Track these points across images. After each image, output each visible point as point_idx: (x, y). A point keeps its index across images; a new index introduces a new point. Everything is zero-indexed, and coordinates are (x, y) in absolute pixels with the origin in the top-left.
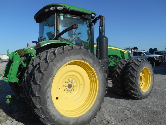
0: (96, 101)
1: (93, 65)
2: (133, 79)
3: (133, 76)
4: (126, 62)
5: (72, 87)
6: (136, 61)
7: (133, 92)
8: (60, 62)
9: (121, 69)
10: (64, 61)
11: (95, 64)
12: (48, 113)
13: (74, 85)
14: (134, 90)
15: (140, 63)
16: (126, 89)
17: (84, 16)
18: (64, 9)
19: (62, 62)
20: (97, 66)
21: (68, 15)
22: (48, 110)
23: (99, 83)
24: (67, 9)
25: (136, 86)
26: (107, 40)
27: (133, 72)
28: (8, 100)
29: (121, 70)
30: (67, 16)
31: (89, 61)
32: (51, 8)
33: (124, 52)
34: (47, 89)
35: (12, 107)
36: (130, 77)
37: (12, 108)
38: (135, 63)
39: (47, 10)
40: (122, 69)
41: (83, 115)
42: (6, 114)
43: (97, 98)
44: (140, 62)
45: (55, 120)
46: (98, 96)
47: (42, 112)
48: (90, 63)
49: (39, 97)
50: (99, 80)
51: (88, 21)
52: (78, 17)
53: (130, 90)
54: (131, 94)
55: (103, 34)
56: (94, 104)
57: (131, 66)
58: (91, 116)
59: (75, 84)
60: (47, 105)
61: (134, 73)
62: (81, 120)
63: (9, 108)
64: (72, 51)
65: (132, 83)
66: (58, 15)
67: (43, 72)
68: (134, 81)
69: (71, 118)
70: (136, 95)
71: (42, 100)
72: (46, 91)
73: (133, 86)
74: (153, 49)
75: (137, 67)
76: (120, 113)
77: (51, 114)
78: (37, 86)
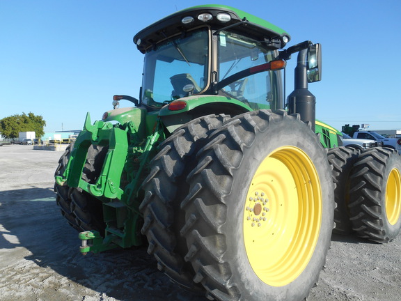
0: (317, 247)
1: (315, 159)
2: (374, 195)
3: (374, 189)
4: (348, 154)
5: (262, 211)
6: (375, 152)
7: (372, 225)
8: (262, 150)
9: (339, 171)
10: (269, 148)
11: (319, 156)
12: (239, 276)
13: (265, 206)
14: (374, 219)
15: (386, 157)
16: (351, 219)
17: (266, 40)
18: (233, 21)
19: (265, 150)
20: (321, 163)
21: (235, 35)
22: (239, 269)
23: (323, 203)
24: (239, 21)
25: (380, 212)
26: (313, 99)
27: (372, 177)
28: (85, 243)
29: (338, 174)
30: (233, 38)
31: (309, 148)
32: (201, 17)
33: (330, 132)
34: (238, 215)
35: (74, 262)
36: (366, 190)
37: (75, 264)
38: (375, 158)
39: (187, 20)
40: (341, 170)
41: (296, 280)
42: (69, 278)
43: (319, 239)
44: (387, 155)
45: (251, 294)
46: (320, 234)
47: (226, 274)
48: (310, 154)
49: (222, 235)
50: (323, 196)
51: (269, 53)
52: (252, 42)
53: (363, 221)
54: (365, 230)
55: (305, 87)
56: (315, 252)
57: (366, 165)
58: (310, 281)
59: (267, 205)
60: (238, 256)
61: (376, 180)
62: (293, 294)
63: (64, 263)
64: (282, 124)
65: (372, 204)
66: (215, 34)
67: (231, 173)
68: (376, 199)
69: (276, 287)
70: (376, 232)
71: (228, 243)
72: (237, 220)
73: (374, 210)
74: (351, 126)
75: (382, 166)
76: (359, 275)
77: (244, 278)
78: (216, 209)
